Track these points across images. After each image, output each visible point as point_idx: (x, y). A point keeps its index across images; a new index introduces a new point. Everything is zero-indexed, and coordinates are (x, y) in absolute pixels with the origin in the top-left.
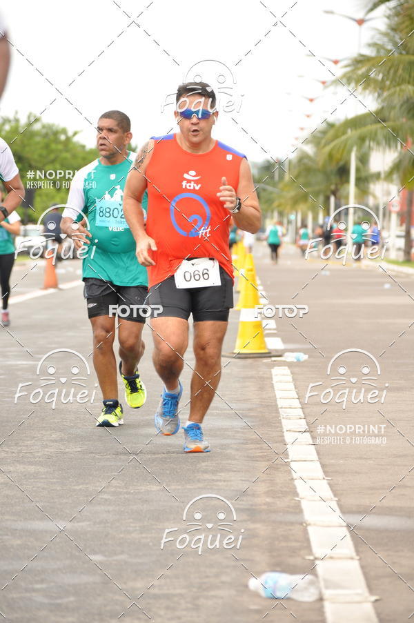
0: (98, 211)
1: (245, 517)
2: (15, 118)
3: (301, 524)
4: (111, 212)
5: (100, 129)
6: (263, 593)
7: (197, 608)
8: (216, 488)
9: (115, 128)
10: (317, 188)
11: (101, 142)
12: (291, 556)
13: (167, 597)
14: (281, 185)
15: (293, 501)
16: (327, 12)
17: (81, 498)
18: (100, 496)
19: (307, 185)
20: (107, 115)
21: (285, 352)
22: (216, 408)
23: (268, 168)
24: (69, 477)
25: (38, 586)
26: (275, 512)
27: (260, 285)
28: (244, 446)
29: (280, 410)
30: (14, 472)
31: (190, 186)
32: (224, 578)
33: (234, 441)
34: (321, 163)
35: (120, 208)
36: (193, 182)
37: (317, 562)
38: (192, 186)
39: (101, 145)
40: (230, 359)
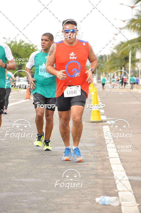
0: (40, 70)
1: (94, 177)
2: (15, 41)
3: (113, 179)
5: (42, 40)
6: (100, 203)
7: (78, 208)
9: (48, 39)
10: (118, 64)
11: (43, 44)
13: (68, 204)
14: (105, 63)
15: (111, 172)
16: (121, 4)
17: (39, 171)
19: (114, 63)
20: (45, 35)
21: (107, 121)
23: (101, 57)
24: (34, 164)
25: (24, 201)
26: (104, 175)
27: (99, 98)
29: (106, 140)
30: (16, 162)
34: (119, 56)
37: (119, 193)
39: (43, 46)
40: (89, 123)
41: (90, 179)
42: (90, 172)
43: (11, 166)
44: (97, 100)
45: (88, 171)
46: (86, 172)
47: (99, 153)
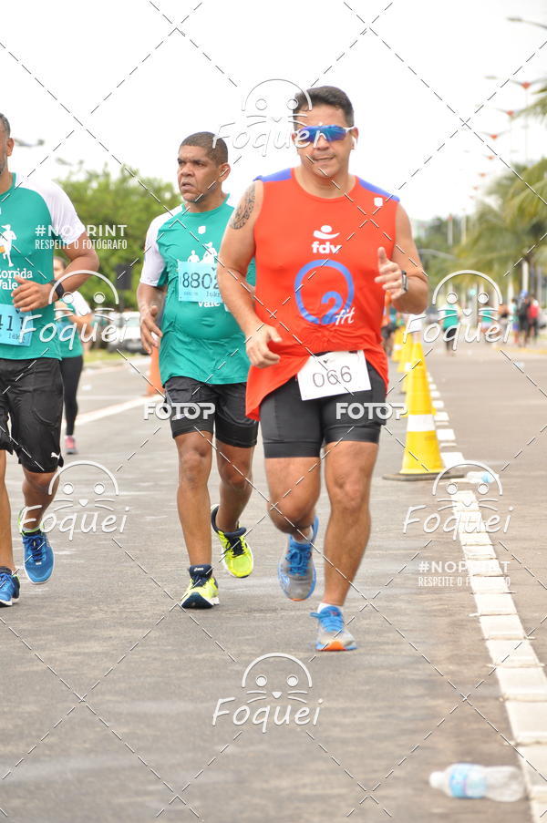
0: (181, 280)
1: (421, 691)
2: (104, 172)
3: (497, 698)
4: (200, 280)
5: (182, 162)
6: (449, 792)
7: (363, 813)
8: (383, 653)
9: (204, 159)
10: (504, 253)
11: (184, 180)
12: (485, 742)
13: (322, 799)
14: (456, 251)
15: (485, 669)
16: (512, 20)
17: (205, 671)
18: (230, 668)
19: (490, 249)
20: (191, 141)
21: (467, 472)
22: (380, 548)
23: (439, 228)
24: (188, 643)
25: (151, 788)
26: (462, 683)
27: (432, 383)
28: (417, 597)
29: (464, 547)
30: (116, 637)
31: (324, 249)
32: (397, 773)
33: (403, 591)
34: (508, 221)
35: (213, 274)
36: (328, 243)
37: (520, 750)
38: (328, 248)
39: (184, 185)
40: (395, 483)
41: (407, 697)
42: (406, 671)
43: (97, 653)
44: (427, 391)
45: (397, 670)
46: (391, 673)
47: (441, 599)
